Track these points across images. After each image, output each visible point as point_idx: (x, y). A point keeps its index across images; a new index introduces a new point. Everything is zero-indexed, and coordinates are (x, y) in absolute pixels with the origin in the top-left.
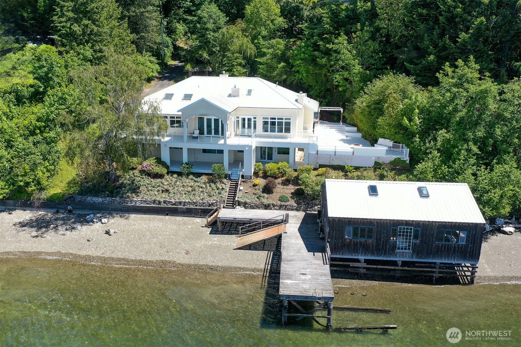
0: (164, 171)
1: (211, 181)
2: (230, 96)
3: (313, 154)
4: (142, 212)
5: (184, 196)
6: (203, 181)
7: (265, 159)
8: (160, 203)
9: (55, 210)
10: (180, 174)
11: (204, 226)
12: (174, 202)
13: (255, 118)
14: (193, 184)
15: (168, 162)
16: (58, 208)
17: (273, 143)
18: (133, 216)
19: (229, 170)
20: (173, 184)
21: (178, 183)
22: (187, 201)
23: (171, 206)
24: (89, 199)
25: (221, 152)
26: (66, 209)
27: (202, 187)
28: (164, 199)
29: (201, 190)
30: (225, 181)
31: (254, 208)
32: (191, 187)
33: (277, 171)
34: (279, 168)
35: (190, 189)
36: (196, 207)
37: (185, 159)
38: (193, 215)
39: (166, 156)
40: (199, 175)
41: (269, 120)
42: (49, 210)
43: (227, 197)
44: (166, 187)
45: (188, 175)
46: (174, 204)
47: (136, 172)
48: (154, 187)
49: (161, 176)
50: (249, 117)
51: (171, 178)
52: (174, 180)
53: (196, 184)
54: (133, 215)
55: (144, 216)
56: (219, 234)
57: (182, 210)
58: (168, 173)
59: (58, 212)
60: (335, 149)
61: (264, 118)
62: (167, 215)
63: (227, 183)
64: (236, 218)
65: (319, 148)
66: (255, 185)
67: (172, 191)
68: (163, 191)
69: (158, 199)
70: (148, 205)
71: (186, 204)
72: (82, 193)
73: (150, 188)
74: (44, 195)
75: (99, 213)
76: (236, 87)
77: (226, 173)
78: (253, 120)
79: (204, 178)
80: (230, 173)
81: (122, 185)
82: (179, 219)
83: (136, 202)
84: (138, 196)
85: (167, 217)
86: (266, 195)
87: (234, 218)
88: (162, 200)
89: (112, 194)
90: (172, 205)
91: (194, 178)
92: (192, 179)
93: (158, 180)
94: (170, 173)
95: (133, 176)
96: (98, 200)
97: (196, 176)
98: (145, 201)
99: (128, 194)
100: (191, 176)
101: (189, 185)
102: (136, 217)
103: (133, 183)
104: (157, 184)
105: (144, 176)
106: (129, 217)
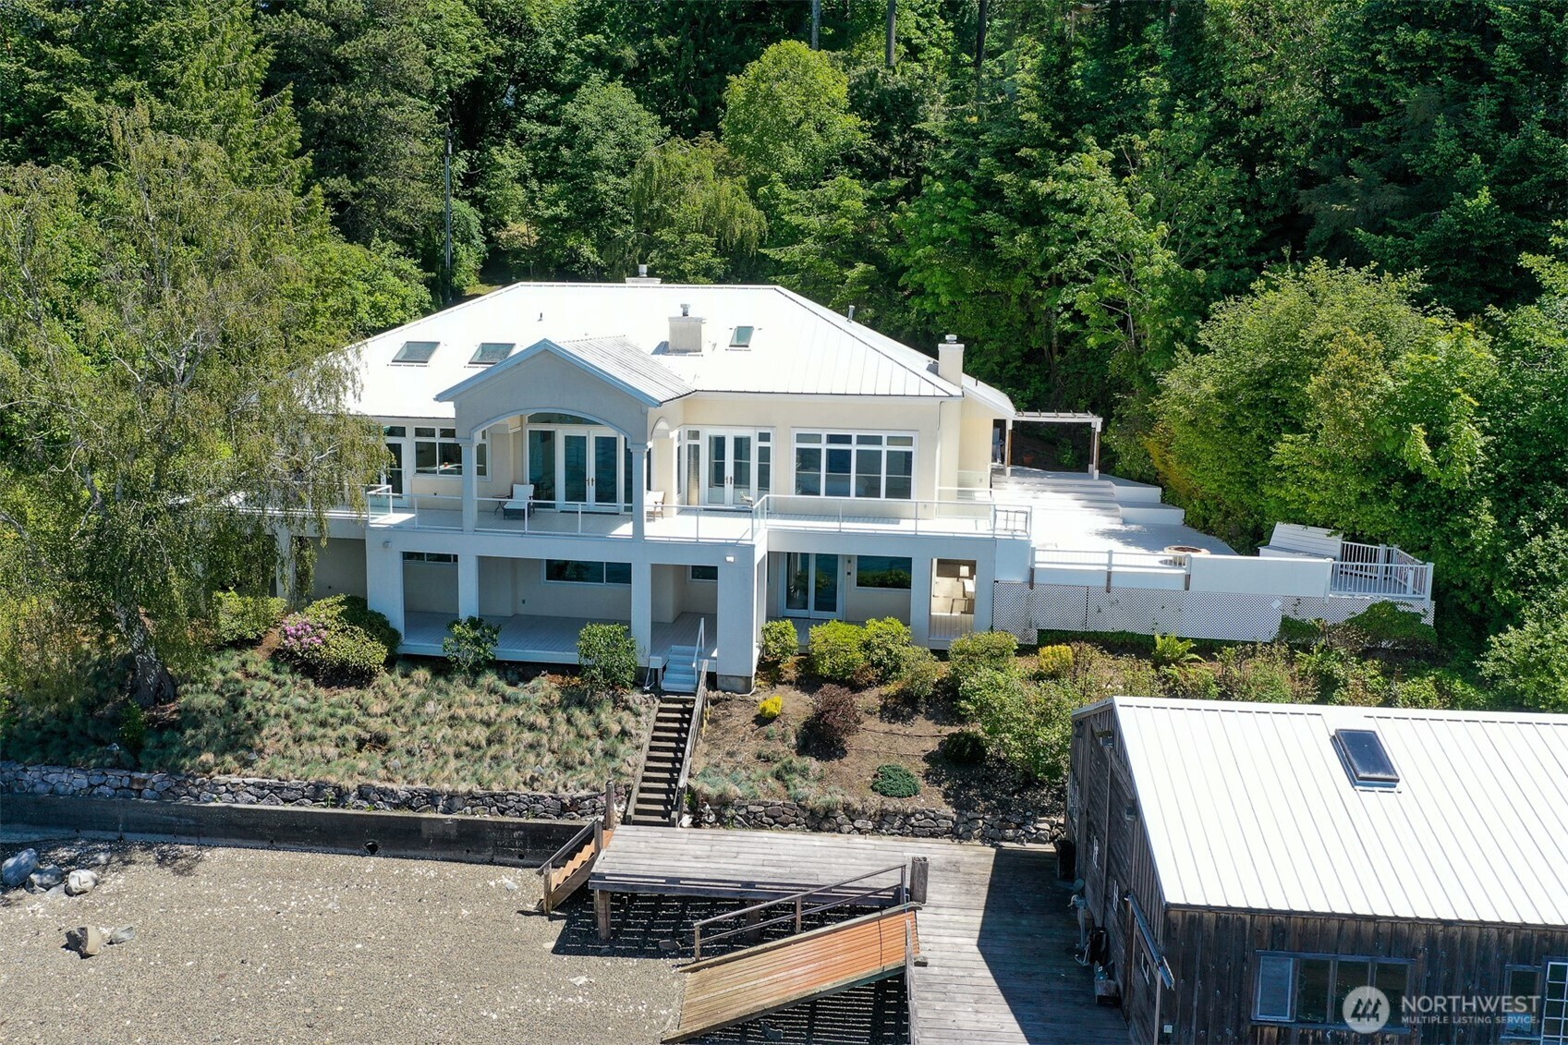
0: (376, 653)
1: (577, 699)
2: (663, 349)
3: (1011, 585)
4: (262, 837)
5: (453, 764)
6: (539, 698)
7: (805, 607)
8: (341, 796)
10: (441, 667)
11: (531, 907)
12: (403, 794)
13: (764, 437)
14: (493, 711)
15: (397, 619)
17: (840, 535)
18: (218, 857)
19: (653, 652)
20: (407, 710)
21: (430, 707)
22: (463, 788)
23: (388, 812)
24: (32, 775)
25: (621, 573)
27: (532, 727)
28: (363, 780)
29: (528, 737)
30: (635, 697)
31: (760, 826)
32: (487, 724)
33: (859, 656)
34: (867, 646)
35: (480, 734)
36: (501, 819)
37: (468, 602)
38: (487, 855)
39: (386, 593)
40: (522, 672)
41: (824, 447)
43: (640, 772)
44: (376, 725)
45: (476, 670)
46: (406, 804)
47: (257, 660)
48: (323, 724)
49: (358, 676)
50: (742, 433)
51: (403, 682)
52: (415, 692)
53: (511, 711)
54: (221, 852)
55: (269, 856)
56: (597, 953)
57: (438, 830)
58: (390, 663)
60: (1110, 565)
61: (801, 438)
62: (373, 850)
63: (643, 709)
64: (676, 880)
65: (1039, 556)
66: (763, 720)
67: (398, 742)
68: (361, 744)
69: (333, 779)
70: (289, 807)
71: (458, 803)
73: (307, 729)
75: (68, 842)
76: (691, 314)
77: (642, 663)
78: (755, 446)
79: (546, 686)
80: (656, 662)
81: (192, 718)
82: (424, 870)
83: (232, 790)
84: (247, 764)
85: (373, 860)
86: (813, 764)
87: (670, 880)
88: (351, 784)
89: (135, 756)
90: (397, 807)
91: (503, 687)
92: (492, 691)
93: (349, 694)
94: (400, 661)
95: (239, 675)
96: (72, 780)
97: (515, 677)
98: (277, 789)
99: (207, 757)
100: (490, 678)
101: (480, 714)
102: (229, 861)
103: (235, 705)
104: (341, 712)
105: (285, 677)
106: (198, 860)
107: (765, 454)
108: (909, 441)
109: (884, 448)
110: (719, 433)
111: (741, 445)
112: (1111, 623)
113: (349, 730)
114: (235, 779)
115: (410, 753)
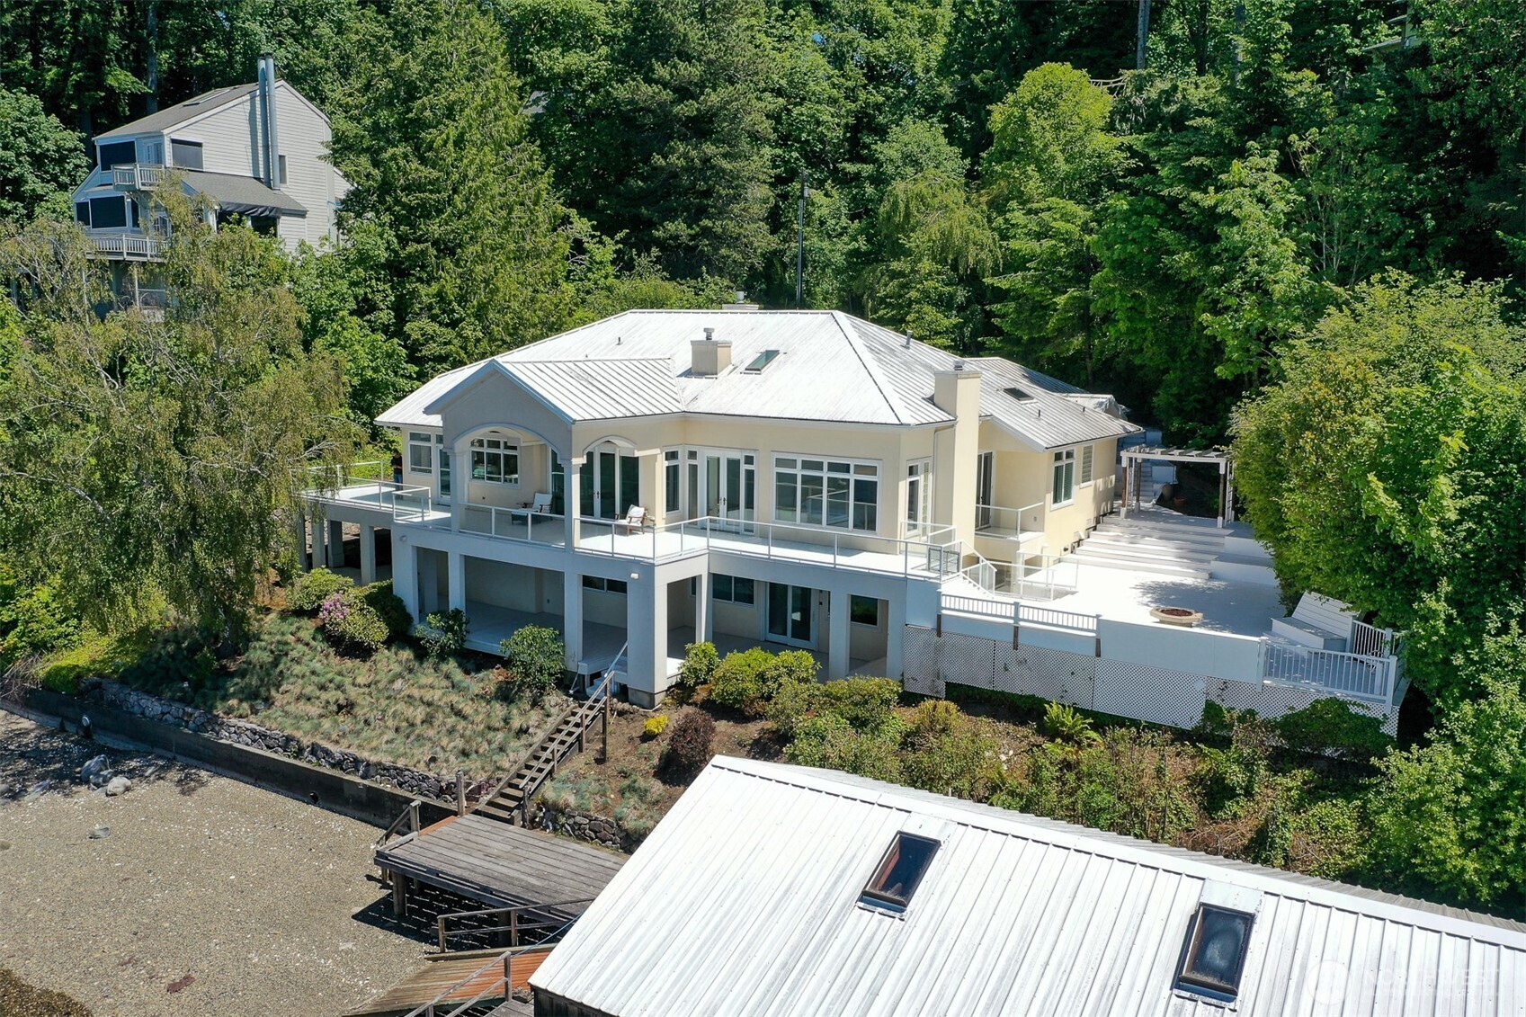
0: (378, 631)
1: (505, 694)
2: (688, 372)
3: (919, 631)
5: (390, 735)
6: (476, 688)
7: (785, 633)
8: (299, 753)
10: (421, 654)
12: (338, 756)
13: (749, 460)
14: (438, 694)
15: (412, 605)
16: (65, 718)
17: (769, 563)
19: (583, 659)
20: (382, 684)
21: (398, 684)
22: (373, 759)
23: (327, 770)
27: (458, 714)
28: (319, 739)
29: (452, 720)
30: (554, 698)
31: (582, 838)
34: (762, 677)
36: (399, 791)
40: (475, 661)
41: (799, 472)
42: (45, 718)
44: (353, 693)
45: (443, 656)
46: (338, 765)
47: (308, 627)
48: (322, 687)
49: (356, 650)
50: (735, 455)
51: (392, 657)
52: (397, 668)
53: (454, 698)
54: (224, 781)
57: (356, 792)
59: (62, 729)
60: (1016, 618)
61: (780, 462)
62: (314, 801)
63: (554, 711)
64: (437, 873)
65: (945, 602)
66: (648, 737)
67: (362, 709)
68: (340, 708)
69: (298, 734)
70: (269, 753)
71: (372, 772)
72: (127, 678)
73: (308, 690)
74: (42, 668)
77: (572, 667)
78: (744, 467)
79: (494, 677)
80: (584, 669)
81: (244, 670)
83: (240, 732)
84: (257, 711)
85: (312, 808)
86: (656, 787)
87: (430, 870)
88: (306, 741)
89: (193, 694)
90: (333, 766)
91: (458, 675)
92: (447, 677)
93: (349, 663)
94: (398, 637)
95: (290, 638)
96: (153, 707)
97: (469, 666)
98: (263, 736)
99: (233, 702)
100: (451, 666)
101: (428, 697)
102: (222, 790)
103: (275, 663)
104: (339, 678)
105: (319, 645)
106: (203, 784)
107: (750, 474)
108: (873, 470)
109: (852, 477)
110: (715, 453)
111: (733, 465)
112: (1019, 684)
113: (332, 695)
114: (242, 723)
115: (367, 722)
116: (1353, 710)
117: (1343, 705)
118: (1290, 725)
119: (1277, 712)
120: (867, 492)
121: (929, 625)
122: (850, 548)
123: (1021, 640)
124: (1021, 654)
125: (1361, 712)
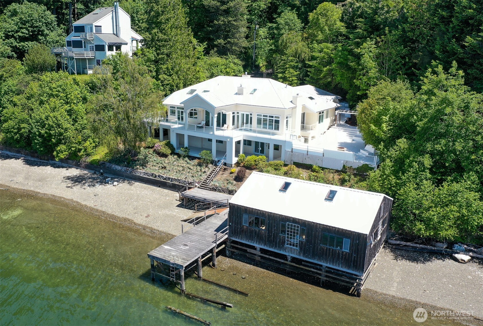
0: (169, 151)
1: (200, 165)
2: (236, 94)
3: (288, 151)
5: (175, 173)
6: (193, 164)
7: (258, 152)
8: (156, 176)
9: (93, 172)
10: (179, 156)
11: (178, 199)
12: (165, 177)
13: (251, 114)
14: (184, 165)
15: (175, 145)
16: (95, 170)
18: (137, 184)
19: (216, 157)
20: (171, 163)
21: (175, 163)
22: (173, 178)
23: (162, 180)
24: (113, 166)
26: (99, 171)
27: (190, 169)
28: (159, 174)
29: (189, 170)
30: (210, 166)
31: (220, 192)
32: (183, 167)
33: (253, 163)
34: (255, 161)
35: (181, 169)
36: (179, 184)
37: (186, 144)
38: (177, 190)
39: (173, 140)
40: (192, 158)
42: (90, 171)
43: (204, 179)
44: (165, 165)
45: (184, 157)
47: (151, 151)
48: (157, 164)
49: (164, 156)
50: (248, 113)
51: (173, 157)
52: (174, 160)
53: (188, 165)
54: (138, 183)
55: (146, 185)
57: (169, 184)
58: (171, 154)
59: (95, 173)
60: (308, 149)
61: (258, 115)
62: (160, 187)
63: (211, 168)
65: (293, 146)
66: (231, 173)
67: (168, 168)
68: (162, 168)
69: (155, 173)
70: (148, 177)
71: (173, 180)
72: (110, 161)
73: (155, 164)
74: (89, 159)
75: (117, 178)
76: (242, 87)
77: (214, 159)
78: (250, 116)
79: (196, 161)
80: (216, 160)
81: (138, 160)
82: (166, 191)
83: (140, 173)
84: (144, 169)
86: (235, 182)
88: (157, 174)
89: (128, 165)
90: (164, 179)
91: (188, 161)
92: (186, 161)
93: (163, 159)
94: (173, 153)
95: (148, 153)
96: (119, 168)
97: (190, 159)
98: (147, 173)
99: (138, 167)
100: (187, 159)
101: (182, 165)
102: (138, 185)
103: (145, 158)
104: (161, 162)
105: (155, 155)
106: (134, 184)
107: (251, 118)
108: (278, 118)
109: (274, 119)
110: (243, 113)
111: (247, 115)
112: (308, 162)
113: (161, 165)
114: (141, 171)
115: (169, 170)
116: (369, 166)
117: (367, 165)
118: (358, 169)
119: (356, 167)
120: (277, 122)
121: (290, 150)
122: (274, 134)
123: (308, 153)
124: (308, 156)
125: (371, 166)
